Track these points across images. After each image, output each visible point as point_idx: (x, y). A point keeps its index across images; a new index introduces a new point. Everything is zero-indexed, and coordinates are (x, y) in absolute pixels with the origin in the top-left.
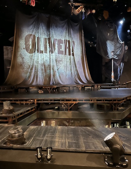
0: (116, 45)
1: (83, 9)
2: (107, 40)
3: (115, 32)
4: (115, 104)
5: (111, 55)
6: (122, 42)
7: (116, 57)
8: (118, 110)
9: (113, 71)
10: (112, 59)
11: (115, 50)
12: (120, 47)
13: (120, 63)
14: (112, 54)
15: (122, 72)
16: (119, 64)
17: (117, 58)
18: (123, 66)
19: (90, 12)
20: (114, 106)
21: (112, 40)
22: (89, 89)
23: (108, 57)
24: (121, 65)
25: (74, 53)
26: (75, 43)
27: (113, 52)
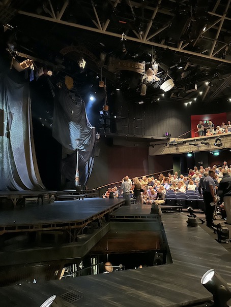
0: (83, 130)
1: (32, 65)
2: (70, 121)
3: (83, 111)
4: (73, 230)
5: (75, 144)
6: (92, 128)
7: (83, 148)
8: (77, 240)
9: (78, 170)
10: (76, 150)
11: (81, 137)
12: (89, 134)
13: (88, 157)
14: (78, 142)
15: (91, 171)
16: (87, 159)
17: (85, 150)
18: (93, 163)
19: (43, 73)
20: (70, 234)
21: (78, 122)
22: (32, 202)
23: (71, 146)
24: (91, 160)
25: (11, 133)
26: (14, 117)
27: (78, 139)
